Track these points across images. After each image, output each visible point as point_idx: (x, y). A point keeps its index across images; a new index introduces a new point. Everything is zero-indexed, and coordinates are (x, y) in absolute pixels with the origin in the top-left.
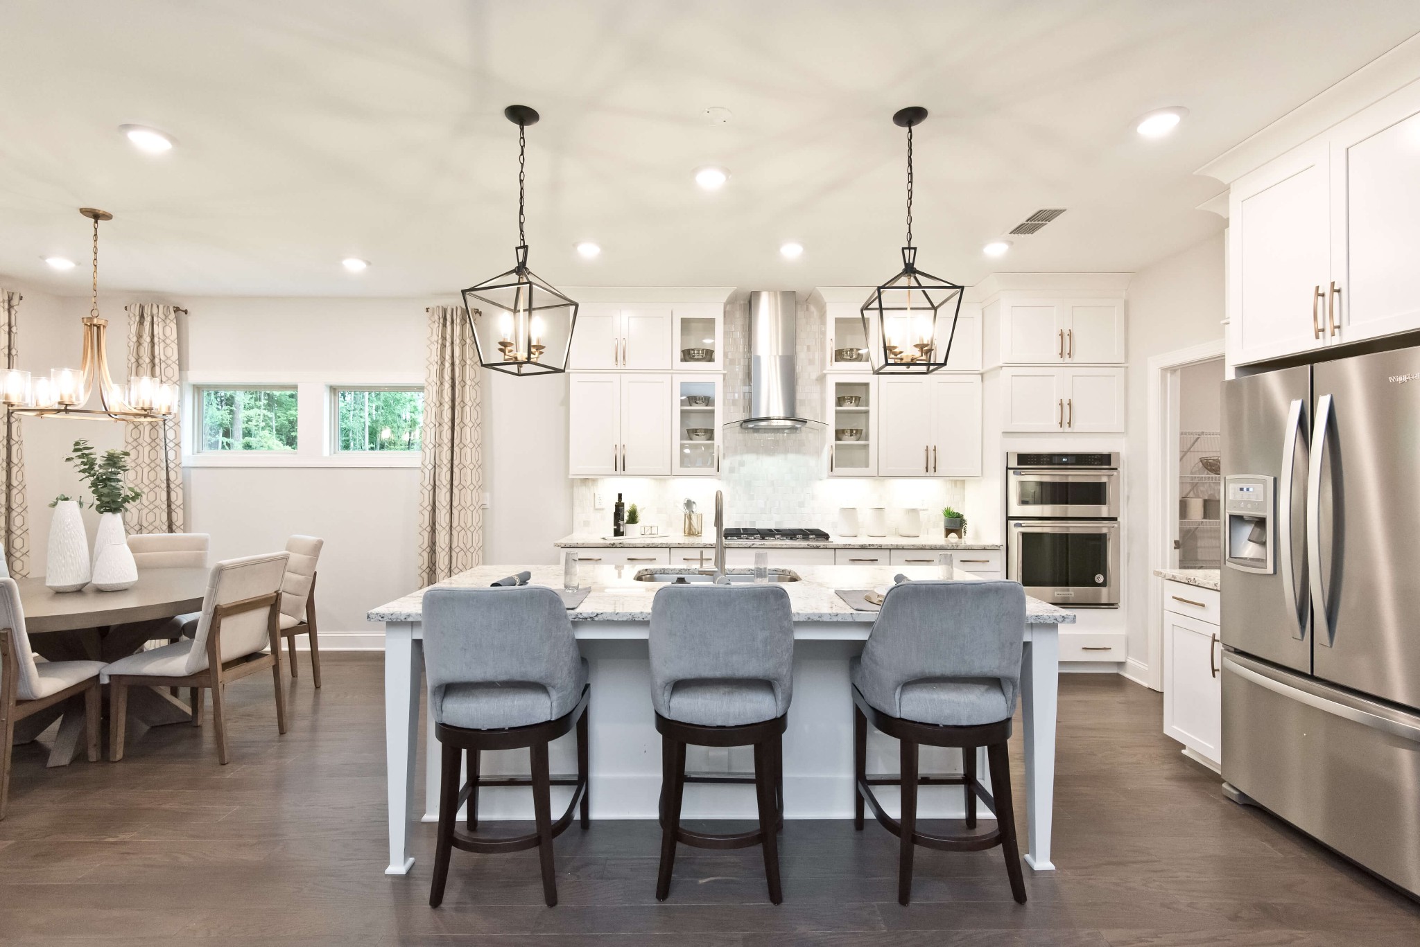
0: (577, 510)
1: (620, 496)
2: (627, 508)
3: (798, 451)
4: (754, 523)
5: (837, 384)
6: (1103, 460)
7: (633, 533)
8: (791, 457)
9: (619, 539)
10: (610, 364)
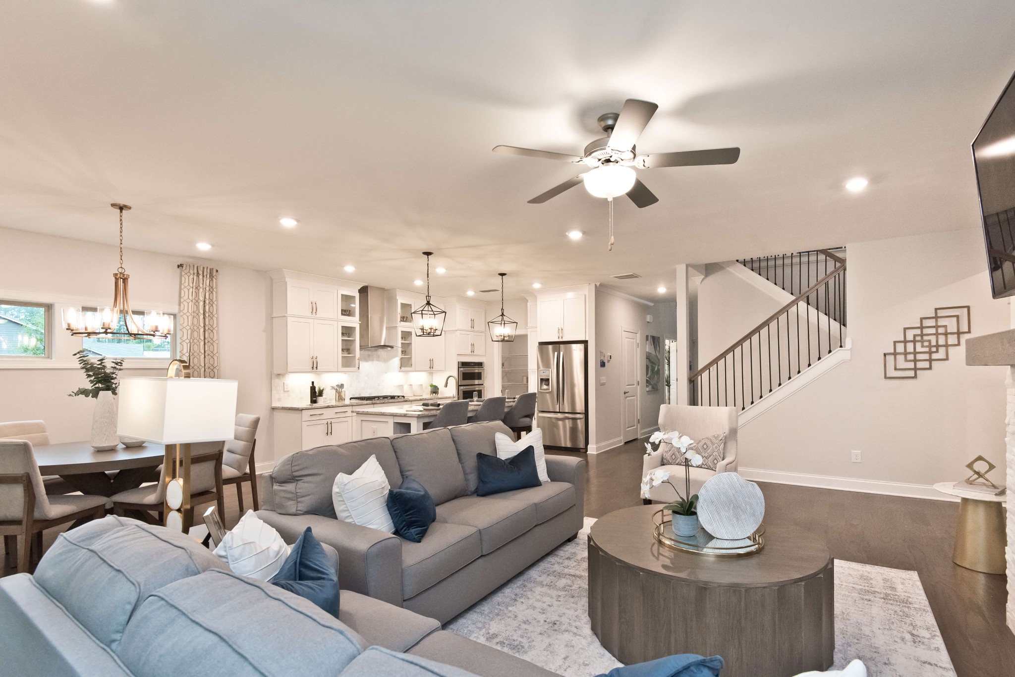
0: (273, 392)
1: (313, 383)
2: (317, 390)
3: (378, 360)
4: (360, 394)
5: (402, 331)
6: (480, 364)
7: (321, 401)
8: (375, 363)
9: (315, 405)
10: (308, 313)
